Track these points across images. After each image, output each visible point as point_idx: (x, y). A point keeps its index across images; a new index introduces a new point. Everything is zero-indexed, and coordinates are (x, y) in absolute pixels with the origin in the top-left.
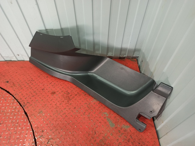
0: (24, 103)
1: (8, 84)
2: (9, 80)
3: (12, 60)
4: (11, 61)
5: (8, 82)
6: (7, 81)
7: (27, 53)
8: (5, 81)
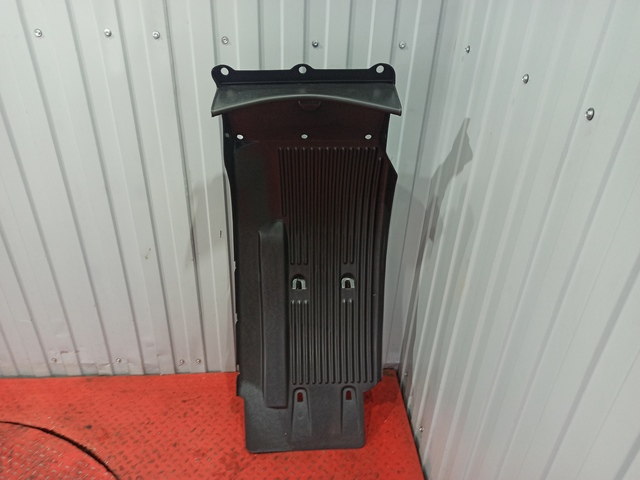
0: (130, 478)
2: (92, 423)
3: (101, 372)
4: (97, 375)
5: (89, 427)
6: (87, 424)
7: (142, 356)
8: (82, 424)
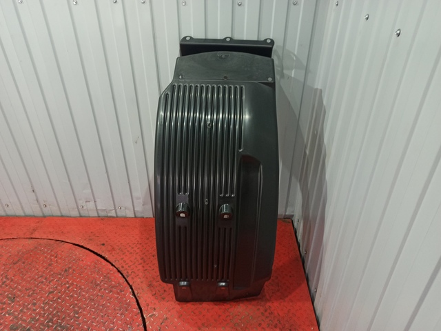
0: (128, 272)
1: (103, 247)
2: (105, 243)
3: (109, 215)
4: (107, 217)
5: (103, 244)
7: (133, 205)
8: (99, 243)
